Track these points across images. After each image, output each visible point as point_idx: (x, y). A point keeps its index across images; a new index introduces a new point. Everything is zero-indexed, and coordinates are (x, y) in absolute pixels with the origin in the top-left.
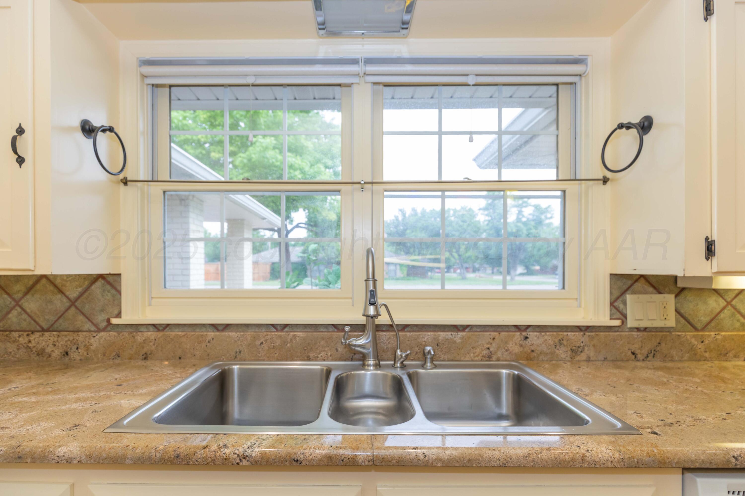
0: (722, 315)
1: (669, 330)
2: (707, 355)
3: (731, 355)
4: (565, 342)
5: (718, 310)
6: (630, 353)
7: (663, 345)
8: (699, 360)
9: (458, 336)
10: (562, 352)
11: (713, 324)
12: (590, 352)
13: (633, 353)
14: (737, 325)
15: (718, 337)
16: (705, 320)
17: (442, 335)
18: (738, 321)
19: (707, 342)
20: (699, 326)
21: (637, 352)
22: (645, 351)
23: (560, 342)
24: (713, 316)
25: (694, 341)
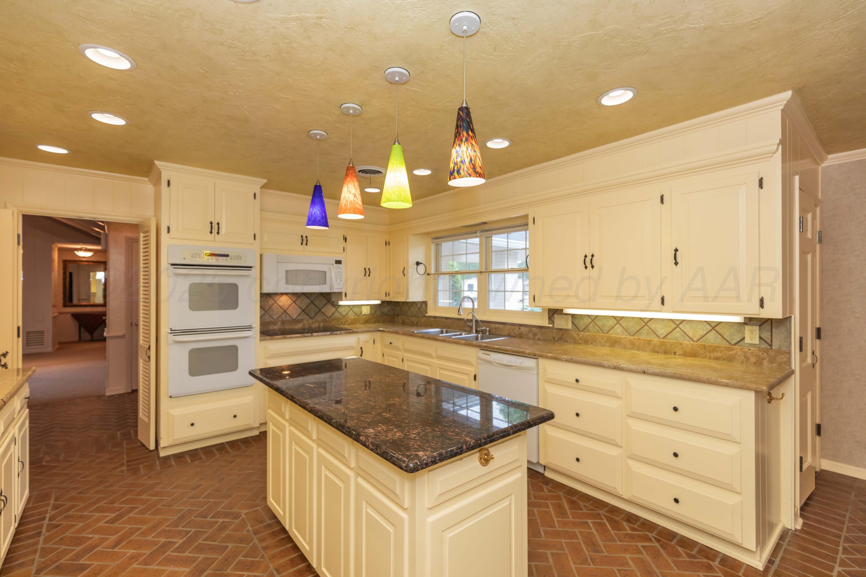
0: (589, 326)
1: (567, 330)
2: (580, 341)
3: (589, 342)
4: (531, 331)
5: (588, 323)
6: (552, 338)
7: (564, 336)
8: (577, 343)
9: (501, 326)
10: (531, 335)
11: (586, 329)
12: (539, 336)
13: (554, 338)
14: (596, 330)
15: (584, 334)
16: (583, 327)
17: (497, 325)
18: (596, 328)
19: (580, 336)
20: (581, 330)
21: (555, 337)
22: (558, 337)
23: (530, 331)
24: (586, 326)
25: (575, 335)
